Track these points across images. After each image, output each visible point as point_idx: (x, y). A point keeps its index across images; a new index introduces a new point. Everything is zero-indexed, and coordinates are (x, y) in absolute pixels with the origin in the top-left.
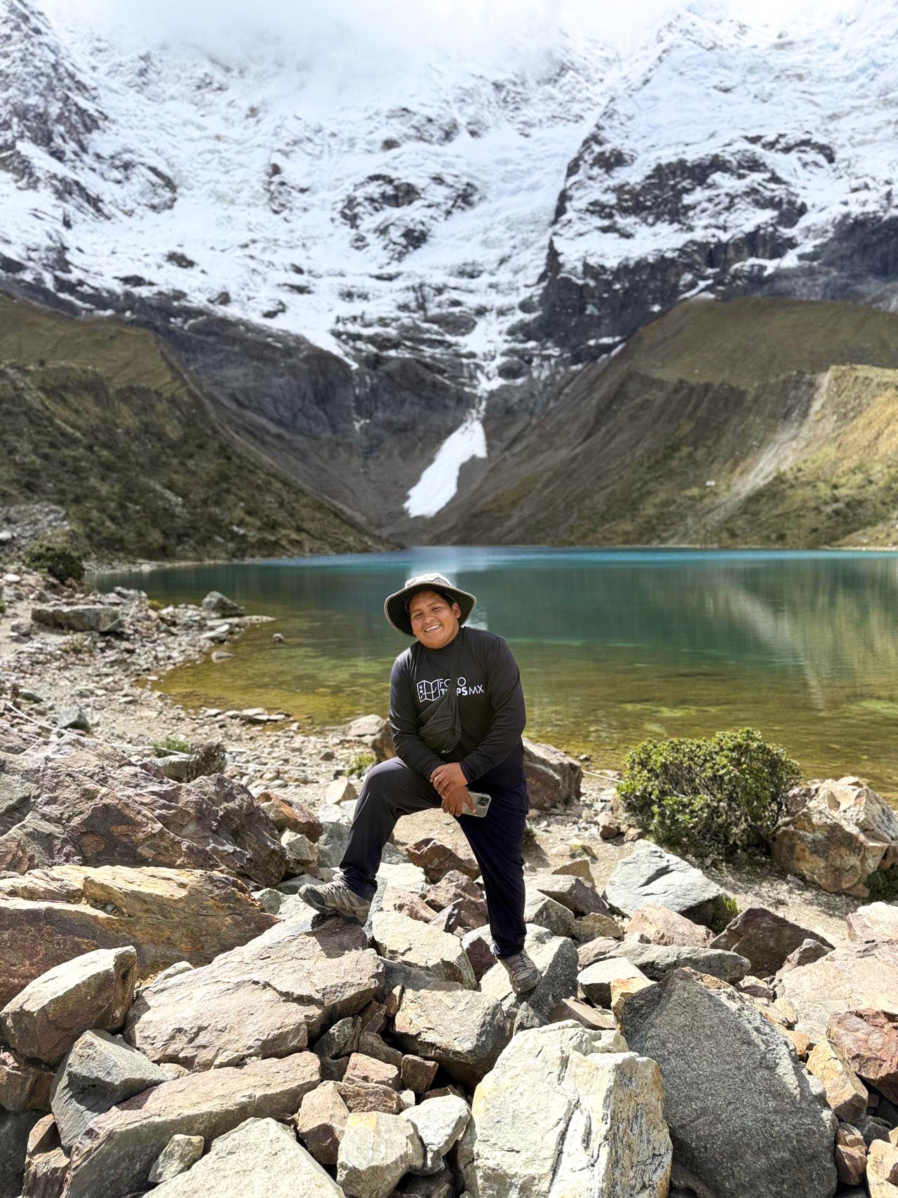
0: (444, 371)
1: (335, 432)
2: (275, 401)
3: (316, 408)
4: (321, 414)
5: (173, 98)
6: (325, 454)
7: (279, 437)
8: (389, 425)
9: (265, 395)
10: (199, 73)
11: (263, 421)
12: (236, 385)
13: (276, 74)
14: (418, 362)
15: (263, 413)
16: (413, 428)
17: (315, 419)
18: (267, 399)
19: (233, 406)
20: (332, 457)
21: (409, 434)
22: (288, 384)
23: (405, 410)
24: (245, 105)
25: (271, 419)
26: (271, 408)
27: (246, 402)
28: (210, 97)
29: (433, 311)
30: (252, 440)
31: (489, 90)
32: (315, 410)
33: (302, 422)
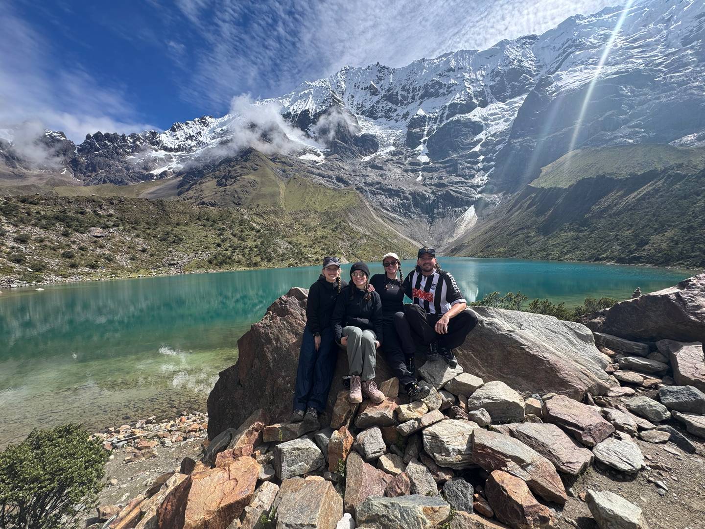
0: (462, 193)
5: (380, 117)
7: (399, 220)
8: (439, 214)
9: (396, 206)
10: (388, 108)
11: (395, 215)
13: (413, 102)
14: (451, 190)
17: (413, 213)
19: (385, 211)
24: (402, 114)
28: (391, 114)
29: (460, 172)
30: (389, 222)
31: (488, 89)
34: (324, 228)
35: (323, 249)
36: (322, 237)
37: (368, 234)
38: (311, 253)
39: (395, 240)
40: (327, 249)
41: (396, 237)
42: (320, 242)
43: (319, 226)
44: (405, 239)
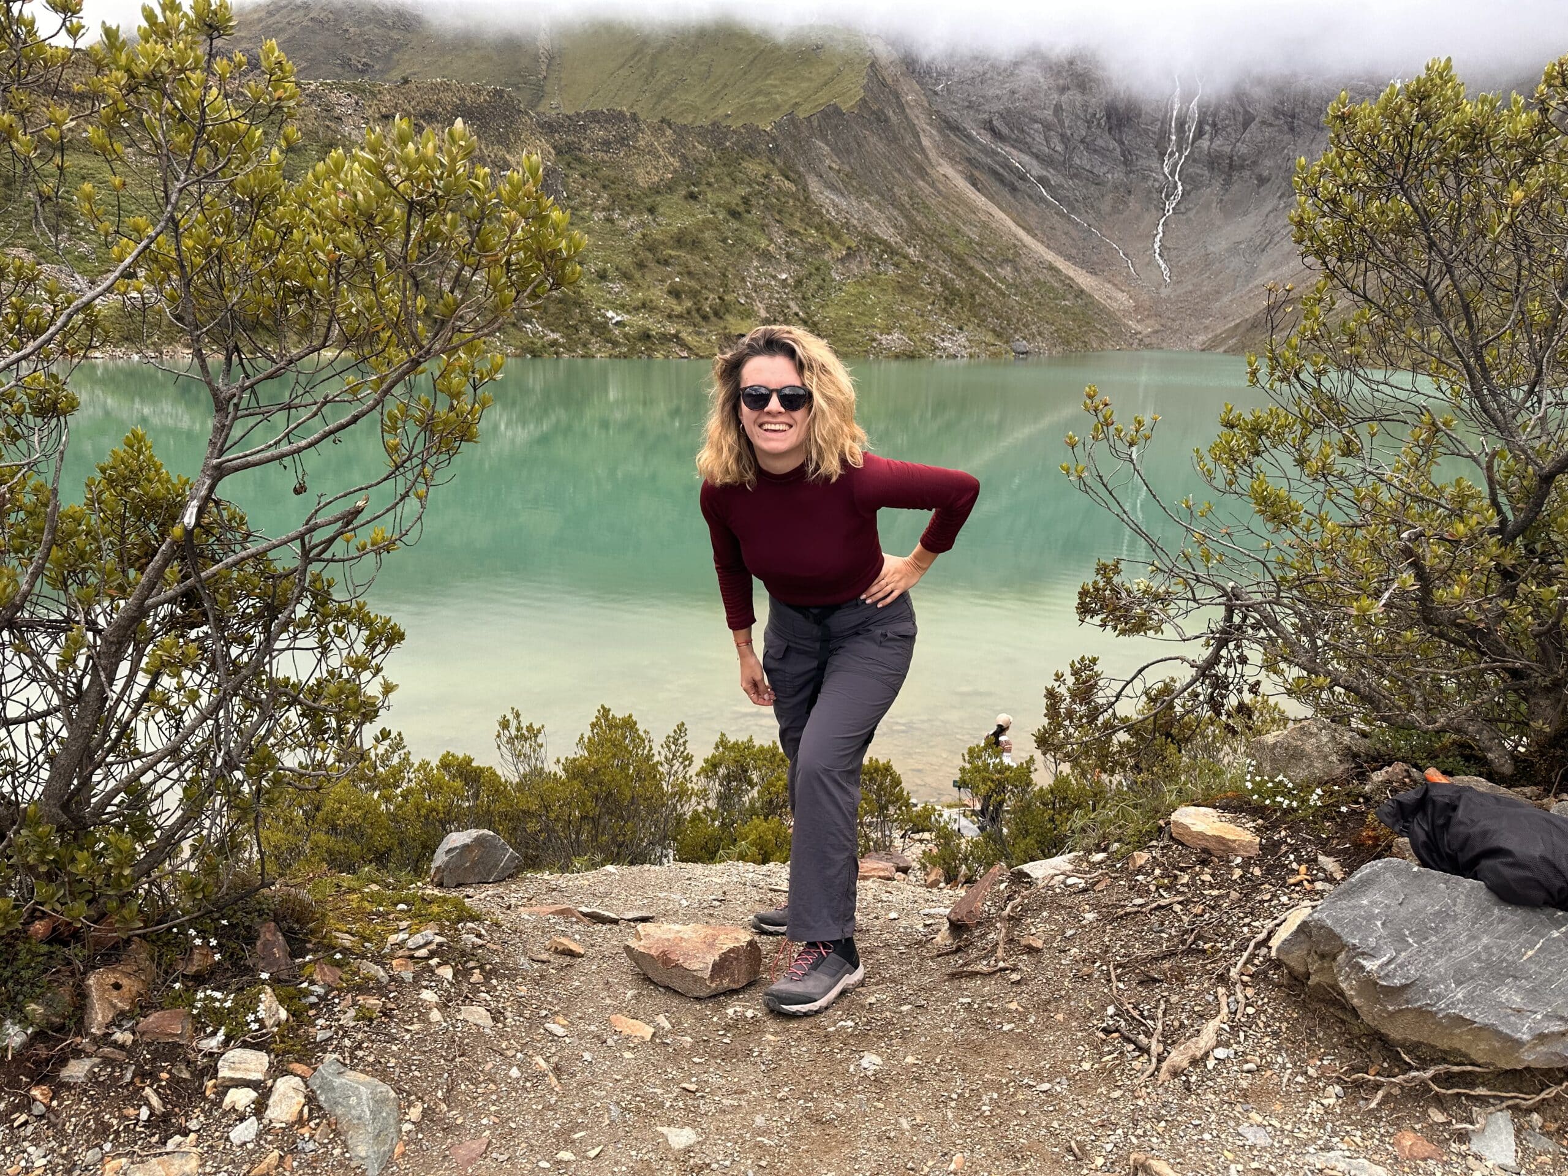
1: (1127, 173)
2: (1047, 127)
3: (1106, 136)
4: (1113, 144)
6: (1106, 206)
7: (1042, 180)
9: (1033, 120)
11: (1026, 158)
12: (998, 106)
15: (1027, 148)
16: (1254, 163)
17: (1103, 152)
18: (1036, 126)
19: (985, 139)
20: (1115, 210)
21: (1246, 173)
22: (1072, 103)
23: (1247, 136)
25: (1036, 157)
26: (1039, 138)
27: (1005, 130)
30: (996, 186)
32: (1105, 141)
33: (1083, 159)
34: (692, 196)
35: (675, 293)
36: (679, 240)
37: (885, 231)
38: (623, 307)
39: (1006, 271)
40: (694, 294)
41: (1012, 256)
42: (666, 263)
43: (670, 188)
44: (1052, 268)
